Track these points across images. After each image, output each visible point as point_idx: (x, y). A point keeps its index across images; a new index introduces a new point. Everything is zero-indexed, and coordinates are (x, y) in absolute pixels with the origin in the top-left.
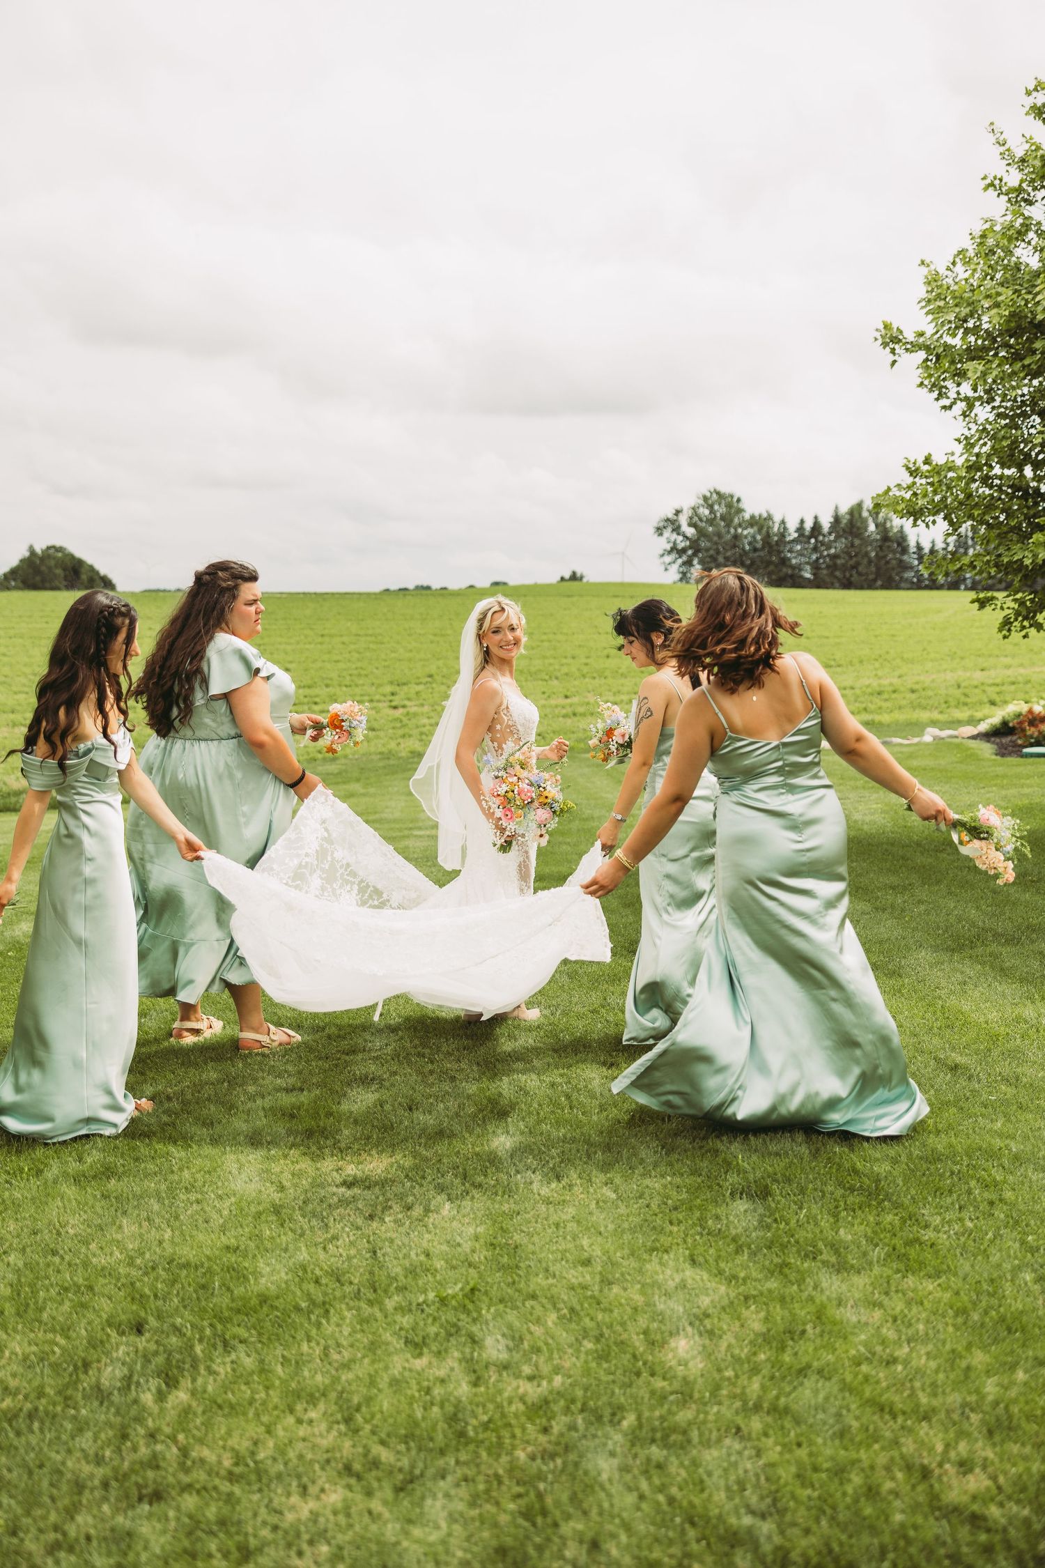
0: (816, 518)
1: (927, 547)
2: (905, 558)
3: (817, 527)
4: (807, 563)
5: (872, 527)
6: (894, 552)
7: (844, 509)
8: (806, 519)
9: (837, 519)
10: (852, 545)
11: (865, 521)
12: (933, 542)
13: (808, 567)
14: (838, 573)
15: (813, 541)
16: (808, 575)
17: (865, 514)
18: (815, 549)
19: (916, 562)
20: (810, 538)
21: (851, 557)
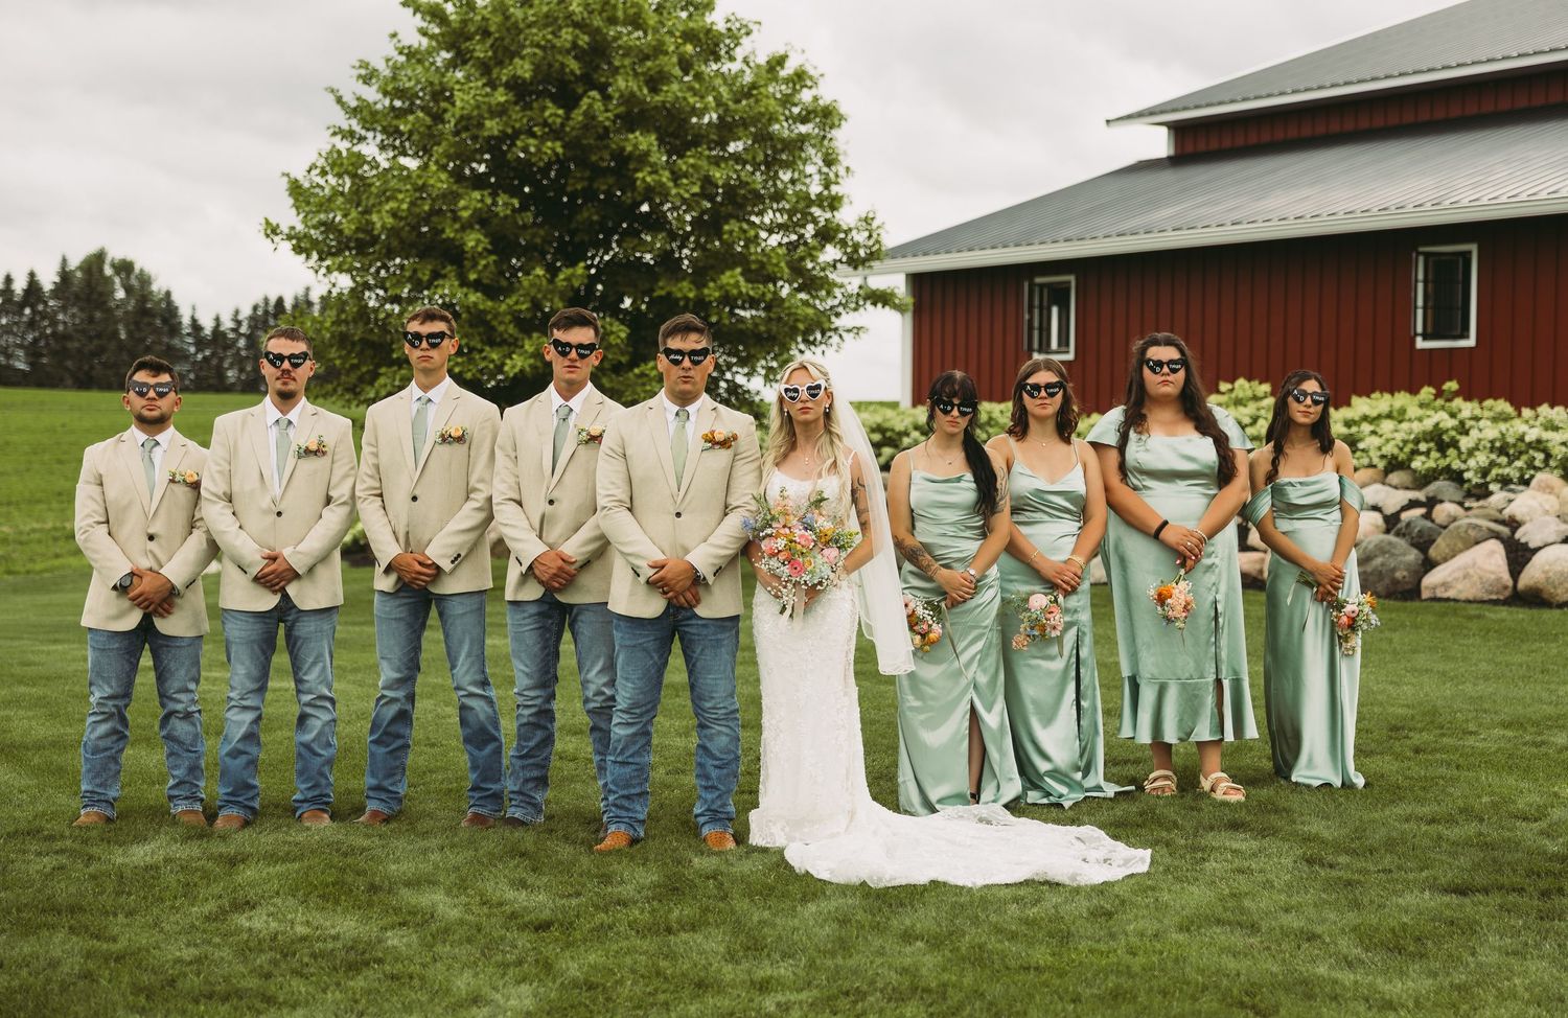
0: (32, 275)
1: (208, 325)
2: (176, 342)
3: (33, 286)
4: (21, 346)
5: (120, 294)
6: (156, 331)
7: (74, 263)
8: (13, 276)
9: (65, 276)
10: (91, 320)
11: (109, 281)
12: (217, 319)
13: (21, 353)
14: (69, 364)
15: (27, 311)
16: (21, 366)
17: (108, 271)
18: (32, 324)
19: (192, 350)
20: (22, 305)
21: (91, 339)
